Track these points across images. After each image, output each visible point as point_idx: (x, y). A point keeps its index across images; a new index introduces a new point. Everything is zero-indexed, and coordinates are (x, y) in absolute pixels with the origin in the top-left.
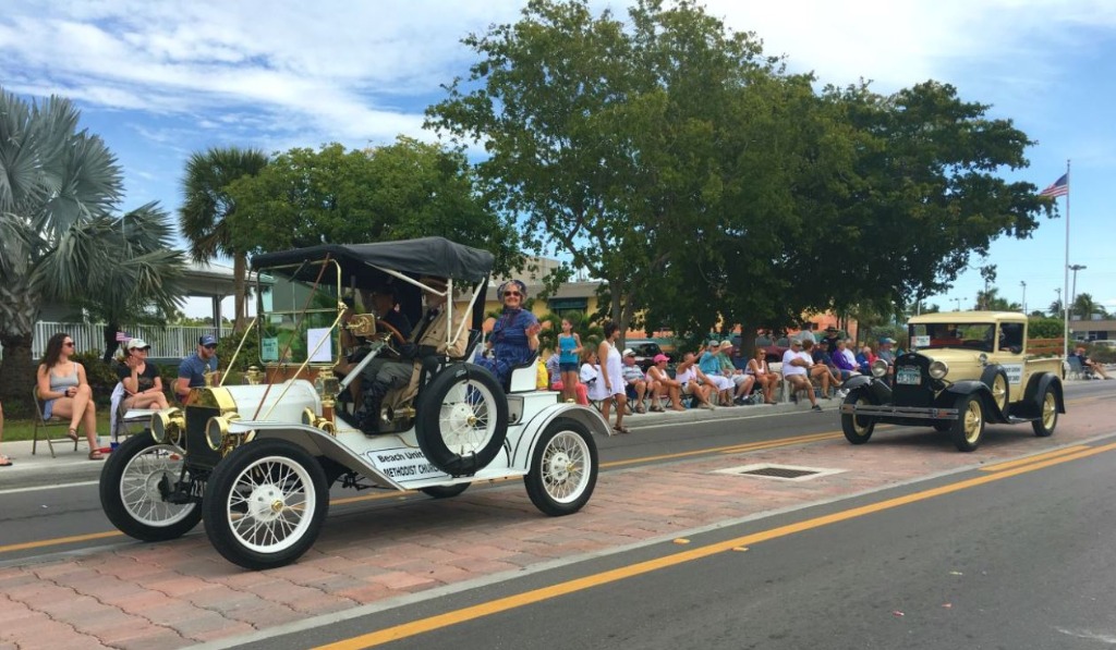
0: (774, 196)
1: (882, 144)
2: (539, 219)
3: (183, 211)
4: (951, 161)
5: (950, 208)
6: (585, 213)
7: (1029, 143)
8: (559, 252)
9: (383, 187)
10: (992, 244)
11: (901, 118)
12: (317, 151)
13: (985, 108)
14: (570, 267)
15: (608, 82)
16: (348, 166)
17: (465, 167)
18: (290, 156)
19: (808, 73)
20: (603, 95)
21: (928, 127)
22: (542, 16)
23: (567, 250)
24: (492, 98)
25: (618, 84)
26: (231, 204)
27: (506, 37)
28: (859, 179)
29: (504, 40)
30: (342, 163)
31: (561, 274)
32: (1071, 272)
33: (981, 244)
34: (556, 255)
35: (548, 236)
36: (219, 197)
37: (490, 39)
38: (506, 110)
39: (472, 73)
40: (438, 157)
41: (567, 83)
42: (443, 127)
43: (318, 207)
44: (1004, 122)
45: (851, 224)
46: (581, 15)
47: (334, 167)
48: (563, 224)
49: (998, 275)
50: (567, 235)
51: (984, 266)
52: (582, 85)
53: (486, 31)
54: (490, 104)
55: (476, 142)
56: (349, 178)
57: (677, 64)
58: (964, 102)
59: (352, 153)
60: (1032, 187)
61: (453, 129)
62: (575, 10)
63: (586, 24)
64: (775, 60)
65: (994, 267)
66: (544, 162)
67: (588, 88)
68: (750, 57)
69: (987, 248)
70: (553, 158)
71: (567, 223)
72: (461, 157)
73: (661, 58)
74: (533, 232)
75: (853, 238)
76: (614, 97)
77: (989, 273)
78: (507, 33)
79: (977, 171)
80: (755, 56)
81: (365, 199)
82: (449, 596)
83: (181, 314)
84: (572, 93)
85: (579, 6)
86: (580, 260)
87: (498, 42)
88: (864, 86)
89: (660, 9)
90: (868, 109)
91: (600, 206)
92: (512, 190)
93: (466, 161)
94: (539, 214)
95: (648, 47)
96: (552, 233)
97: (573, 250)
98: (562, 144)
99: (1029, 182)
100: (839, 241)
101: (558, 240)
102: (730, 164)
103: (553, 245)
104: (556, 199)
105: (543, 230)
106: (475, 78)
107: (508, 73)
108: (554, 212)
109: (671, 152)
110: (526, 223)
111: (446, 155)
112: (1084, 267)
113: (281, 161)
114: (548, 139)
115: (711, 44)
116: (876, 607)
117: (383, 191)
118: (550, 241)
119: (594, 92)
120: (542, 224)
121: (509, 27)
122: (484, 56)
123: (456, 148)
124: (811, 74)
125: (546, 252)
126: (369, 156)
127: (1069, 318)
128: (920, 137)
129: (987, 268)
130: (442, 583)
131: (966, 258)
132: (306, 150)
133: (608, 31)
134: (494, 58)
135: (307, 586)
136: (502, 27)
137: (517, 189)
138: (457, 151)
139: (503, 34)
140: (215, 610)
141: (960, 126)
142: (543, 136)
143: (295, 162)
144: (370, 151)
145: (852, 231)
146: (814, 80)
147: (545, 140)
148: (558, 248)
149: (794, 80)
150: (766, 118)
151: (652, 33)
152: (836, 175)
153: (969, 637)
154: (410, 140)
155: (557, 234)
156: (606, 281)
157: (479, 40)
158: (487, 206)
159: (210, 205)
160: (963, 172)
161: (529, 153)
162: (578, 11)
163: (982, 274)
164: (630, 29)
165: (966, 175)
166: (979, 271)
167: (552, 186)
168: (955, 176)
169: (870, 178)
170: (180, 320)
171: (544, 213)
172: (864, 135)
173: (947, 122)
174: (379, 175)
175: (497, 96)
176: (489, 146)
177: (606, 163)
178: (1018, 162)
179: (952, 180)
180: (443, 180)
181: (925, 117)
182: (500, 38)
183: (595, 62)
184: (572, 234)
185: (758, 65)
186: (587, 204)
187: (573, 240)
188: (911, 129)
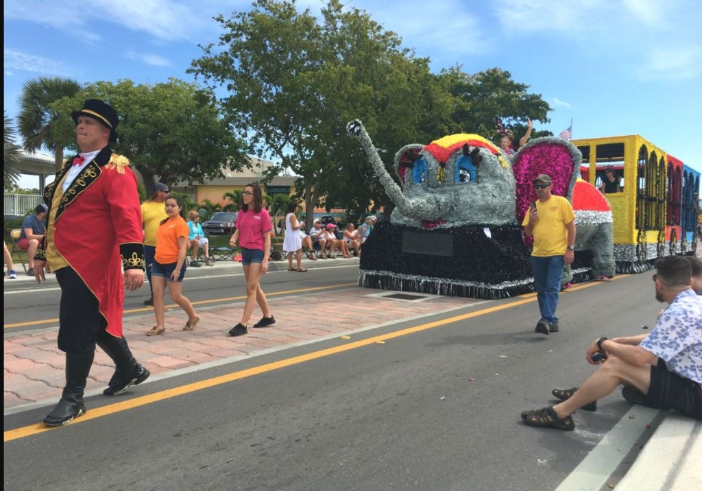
0: (406, 130)
1: (468, 106)
2: (261, 136)
3: (21, 118)
4: (505, 116)
6: (290, 134)
7: (550, 109)
8: (273, 157)
9: (159, 110)
11: (479, 89)
12: (115, 84)
13: (527, 87)
14: (280, 167)
15: (308, 54)
16: (136, 95)
17: (214, 100)
18: (97, 86)
19: (426, 58)
20: (302, 61)
21: (494, 95)
22: (266, 9)
23: (278, 156)
24: (233, 58)
25: (313, 56)
26: (54, 115)
27: (243, 20)
28: (456, 124)
29: (241, 22)
30: (132, 93)
31: (275, 171)
34: (271, 159)
35: (266, 146)
36: (46, 110)
37: (233, 21)
38: (242, 66)
39: (221, 40)
40: (196, 92)
41: (281, 52)
42: (200, 73)
44: (537, 96)
46: (290, 11)
47: (126, 95)
48: (276, 140)
50: (279, 147)
52: (290, 54)
53: (230, 15)
54: (232, 62)
55: (221, 85)
56: (137, 103)
57: (350, 46)
58: (516, 82)
59: (138, 87)
60: (551, 134)
61: (206, 75)
62: (287, 7)
63: (293, 16)
64: (408, 50)
66: (265, 100)
67: (294, 56)
68: (393, 47)
70: (271, 98)
72: (212, 93)
73: (341, 41)
74: (256, 144)
76: (310, 63)
78: (244, 18)
79: (521, 123)
80: (397, 46)
81: (146, 117)
82: (199, 372)
83: (16, 186)
84: (284, 59)
85: (289, 5)
86: (287, 162)
87: (238, 23)
88: (459, 68)
89: (340, 12)
90: (461, 82)
91: (300, 130)
92: (243, 116)
93: (214, 97)
94: (261, 133)
95: (332, 34)
96: (269, 145)
97: (282, 156)
98: (277, 90)
99: (549, 130)
101: (273, 149)
102: (380, 109)
103: (269, 153)
104: (272, 124)
105: (263, 143)
106: (222, 44)
107: (244, 44)
108: (271, 132)
109: (347, 101)
110: (253, 138)
111: (201, 92)
113: (90, 89)
114: (268, 85)
115: (371, 36)
116: (458, 376)
117: (159, 113)
118: (267, 150)
119: (297, 59)
120: (263, 139)
121: (245, 14)
122: (228, 30)
123: (209, 87)
124: (428, 58)
125: (265, 157)
126: (150, 89)
128: (490, 100)
130: (196, 363)
132: (108, 83)
133: (307, 22)
134: (235, 32)
135: (105, 365)
136: (240, 14)
137: (247, 115)
138: (208, 90)
139: (241, 18)
140: (42, 381)
141: (513, 96)
142: (265, 84)
143: (100, 90)
144: (150, 86)
146: (430, 62)
147: (266, 86)
148: (273, 155)
149: (417, 62)
150: (405, 85)
151: (335, 26)
152: (442, 120)
153: (509, 393)
154: (177, 80)
155: (272, 146)
156: (302, 176)
157: (226, 19)
158: (228, 126)
159: (39, 114)
160: (513, 123)
161: (258, 94)
162: (289, 8)
164: (321, 22)
165: (515, 125)
167: (271, 115)
168: (509, 125)
169: (462, 123)
170: (14, 189)
171: (264, 132)
172: (458, 99)
173: (505, 93)
174: (156, 102)
175: (237, 57)
176: (229, 87)
177: (304, 103)
178: (544, 119)
180: (199, 107)
181: (494, 89)
182: (239, 21)
183: (299, 41)
184: (282, 146)
185: (398, 52)
186: (292, 128)
187: (282, 150)
188: (485, 95)
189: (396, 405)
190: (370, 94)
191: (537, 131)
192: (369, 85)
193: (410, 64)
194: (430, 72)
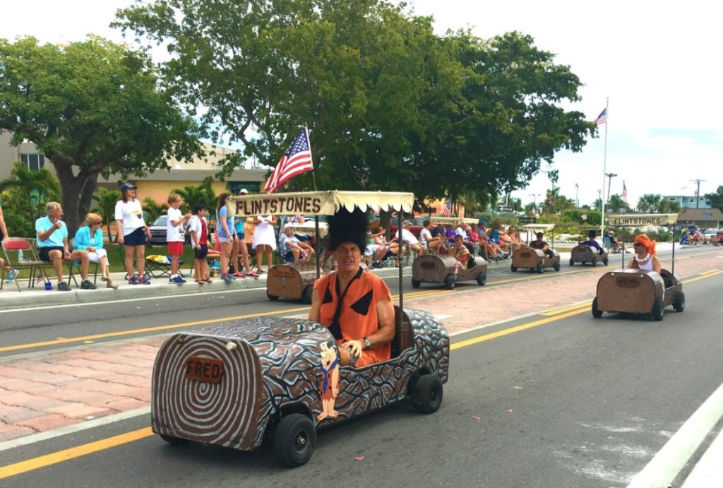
0: (404, 109)
1: (481, 79)
2: (216, 113)
4: (528, 92)
5: (527, 128)
6: (254, 112)
7: (581, 84)
8: (232, 142)
9: (74, 77)
10: (556, 154)
11: (495, 57)
13: (553, 55)
14: (243, 155)
15: (274, 4)
16: (41, 56)
17: (149, 64)
19: (429, 16)
20: (268, 15)
21: (514, 65)
23: (239, 140)
24: (174, 8)
25: (280, 7)
28: (466, 102)
30: (35, 53)
31: (235, 160)
32: (608, 178)
33: (548, 154)
34: (230, 144)
35: (224, 128)
38: (185, 19)
40: (125, 54)
42: (128, 28)
43: (14, 89)
44: (565, 67)
45: (460, 134)
47: (27, 57)
48: (236, 119)
49: (559, 178)
50: (240, 128)
51: (550, 171)
54: (171, 12)
55: (158, 44)
56: (43, 67)
58: (539, 50)
59: (45, 46)
60: (582, 115)
61: (138, 31)
64: (405, 4)
65: (557, 172)
66: (219, 66)
67: (255, 8)
69: (552, 157)
70: (227, 64)
71: (240, 118)
72: (146, 56)
74: (209, 125)
75: (462, 145)
76: (278, 17)
77: (554, 175)
79: (547, 101)
82: (121, 422)
86: (251, 148)
88: (470, 30)
90: (473, 48)
91: (267, 107)
92: (191, 87)
93: (150, 60)
94: (216, 109)
96: (226, 126)
97: (244, 141)
98: (234, 52)
99: (580, 111)
100: (451, 147)
101: (232, 132)
102: (370, 81)
103: (228, 136)
104: (230, 98)
105: (219, 123)
108: (228, 108)
109: (327, 68)
110: (204, 116)
111: (132, 53)
112: (616, 175)
114: (223, 47)
116: (461, 414)
117: (74, 82)
118: (225, 132)
119: (261, 12)
120: (218, 118)
124: (432, 17)
125: (222, 142)
126: (61, 49)
127: (605, 211)
128: (509, 72)
129: (552, 172)
130: (117, 411)
131: (539, 164)
137: (196, 87)
138: (142, 50)
141: (536, 67)
142: (218, 45)
144: (62, 46)
145: (461, 140)
146: (433, 21)
147: (220, 48)
148: (232, 139)
149: (417, 20)
150: (401, 49)
152: (449, 97)
153: (522, 432)
154: (98, 38)
155: (231, 127)
158: (170, 100)
160: (537, 101)
161: (208, 56)
163: (549, 176)
165: (539, 104)
166: (547, 174)
167: (228, 86)
168: (531, 104)
169: (473, 102)
171: (220, 109)
172: (469, 70)
173: (527, 62)
174: (70, 67)
175: (178, 6)
176: (170, 48)
177: (271, 72)
178: (574, 97)
179: (529, 108)
180: (129, 74)
181: (514, 56)
184: (244, 128)
185: (393, 6)
186: (257, 104)
187: (245, 133)
188: (503, 66)
189: (380, 454)
190: (357, 60)
191: (565, 112)
192: (356, 49)
193: (409, 23)
194: (434, 33)
